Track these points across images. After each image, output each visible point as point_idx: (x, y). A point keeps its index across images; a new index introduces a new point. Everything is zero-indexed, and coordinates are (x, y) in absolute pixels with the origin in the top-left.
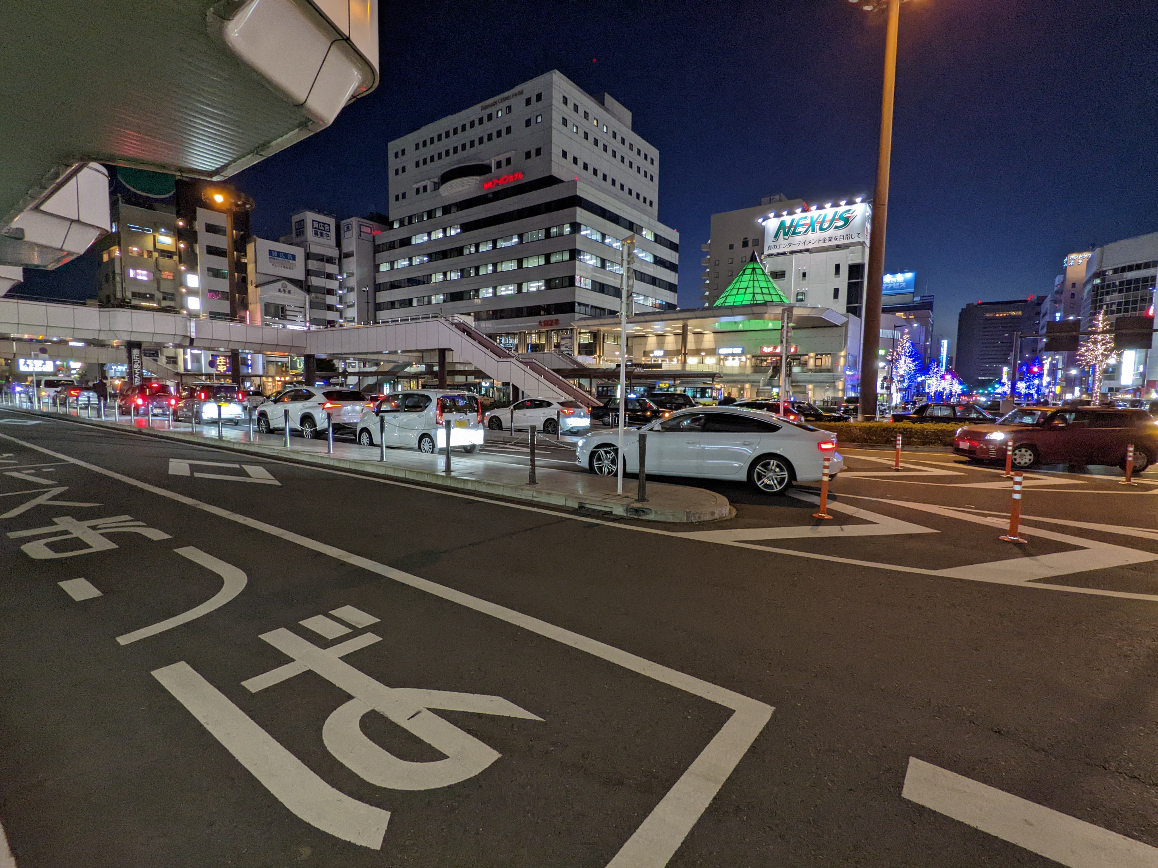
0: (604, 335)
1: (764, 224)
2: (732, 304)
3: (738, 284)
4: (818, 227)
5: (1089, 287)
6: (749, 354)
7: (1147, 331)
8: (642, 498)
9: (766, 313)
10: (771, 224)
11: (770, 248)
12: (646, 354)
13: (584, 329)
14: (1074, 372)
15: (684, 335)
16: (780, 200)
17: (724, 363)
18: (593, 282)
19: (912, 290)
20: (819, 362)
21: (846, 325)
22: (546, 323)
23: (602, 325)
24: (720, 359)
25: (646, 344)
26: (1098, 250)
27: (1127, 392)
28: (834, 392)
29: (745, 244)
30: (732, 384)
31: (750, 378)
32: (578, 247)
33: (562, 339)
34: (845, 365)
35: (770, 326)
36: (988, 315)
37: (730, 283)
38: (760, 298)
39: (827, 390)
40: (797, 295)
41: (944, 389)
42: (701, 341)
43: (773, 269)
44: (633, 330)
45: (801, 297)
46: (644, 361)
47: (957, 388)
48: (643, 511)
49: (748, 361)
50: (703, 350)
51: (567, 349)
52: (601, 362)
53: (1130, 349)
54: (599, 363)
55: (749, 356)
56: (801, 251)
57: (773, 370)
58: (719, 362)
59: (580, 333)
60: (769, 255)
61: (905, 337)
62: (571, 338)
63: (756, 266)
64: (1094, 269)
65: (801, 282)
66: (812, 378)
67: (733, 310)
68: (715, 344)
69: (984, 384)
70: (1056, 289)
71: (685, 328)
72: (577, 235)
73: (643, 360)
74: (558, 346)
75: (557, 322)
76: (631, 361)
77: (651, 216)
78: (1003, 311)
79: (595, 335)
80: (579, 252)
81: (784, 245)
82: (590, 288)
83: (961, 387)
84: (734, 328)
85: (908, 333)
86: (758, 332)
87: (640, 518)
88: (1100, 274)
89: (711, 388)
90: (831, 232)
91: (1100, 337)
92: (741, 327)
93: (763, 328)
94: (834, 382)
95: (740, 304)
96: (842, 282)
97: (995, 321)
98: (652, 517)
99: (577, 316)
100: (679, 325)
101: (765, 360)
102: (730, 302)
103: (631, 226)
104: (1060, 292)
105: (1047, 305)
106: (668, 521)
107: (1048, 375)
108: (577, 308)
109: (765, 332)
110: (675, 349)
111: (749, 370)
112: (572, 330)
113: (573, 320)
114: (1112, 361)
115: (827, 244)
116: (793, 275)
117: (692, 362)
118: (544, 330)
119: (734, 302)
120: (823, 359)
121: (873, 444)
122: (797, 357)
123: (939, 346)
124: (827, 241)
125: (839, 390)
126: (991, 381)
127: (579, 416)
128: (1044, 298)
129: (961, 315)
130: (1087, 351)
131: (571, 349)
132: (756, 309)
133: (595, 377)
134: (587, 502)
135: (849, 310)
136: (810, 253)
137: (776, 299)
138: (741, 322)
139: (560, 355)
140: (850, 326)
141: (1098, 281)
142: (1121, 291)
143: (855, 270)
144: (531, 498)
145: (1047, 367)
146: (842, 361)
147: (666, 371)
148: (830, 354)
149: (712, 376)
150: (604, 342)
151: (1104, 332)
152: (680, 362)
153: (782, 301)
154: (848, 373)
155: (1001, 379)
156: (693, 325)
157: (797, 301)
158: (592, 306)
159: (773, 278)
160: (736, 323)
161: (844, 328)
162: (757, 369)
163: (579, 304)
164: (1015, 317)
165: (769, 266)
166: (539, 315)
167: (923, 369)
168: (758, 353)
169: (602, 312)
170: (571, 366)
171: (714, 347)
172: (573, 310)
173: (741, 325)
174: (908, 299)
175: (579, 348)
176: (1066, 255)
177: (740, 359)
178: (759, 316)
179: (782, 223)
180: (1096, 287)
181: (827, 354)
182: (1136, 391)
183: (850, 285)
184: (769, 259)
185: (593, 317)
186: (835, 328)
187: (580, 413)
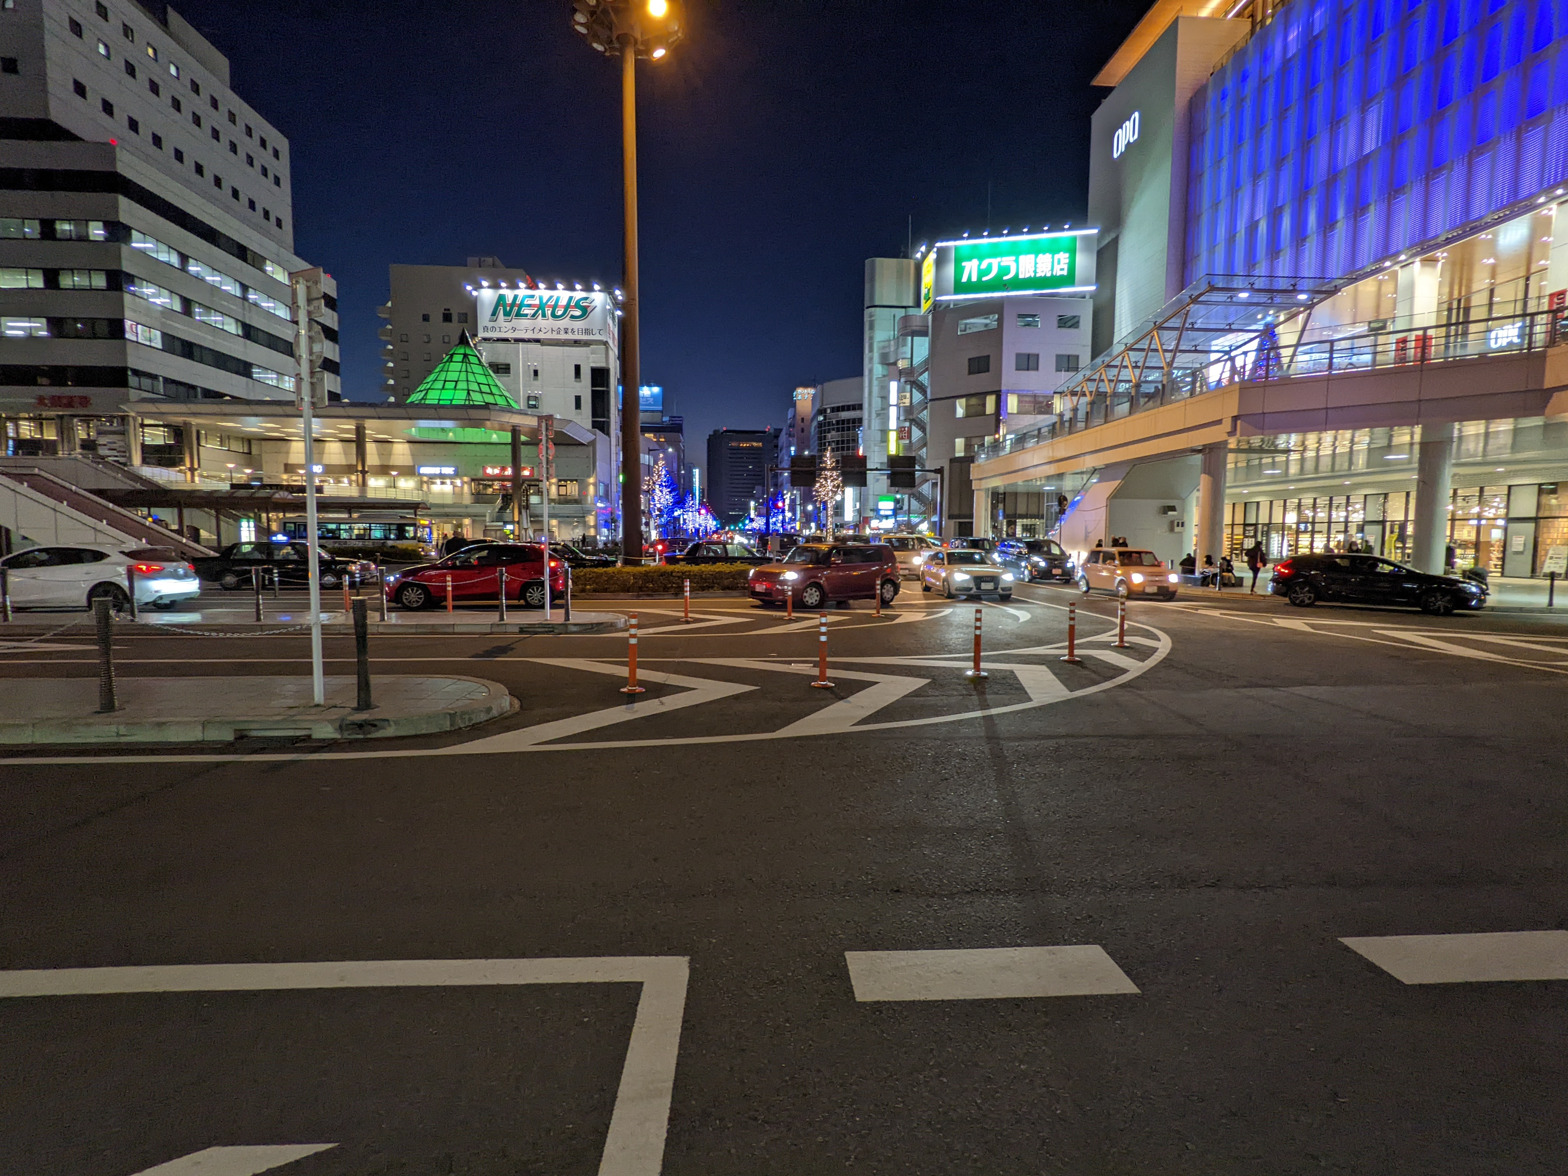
0: (198, 433)
1: (475, 293)
2: (436, 402)
3: (443, 375)
4: (550, 312)
5: (815, 424)
6: (466, 475)
7: (861, 469)
8: (364, 704)
9: (489, 420)
10: (486, 295)
11: (486, 329)
12: (289, 468)
13: (151, 418)
14: (810, 508)
15: (359, 441)
16: (494, 265)
17: (428, 488)
18: (164, 335)
19: (660, 408)
20: (563, 491)
21: (593, 443)
22: (56, 401)
23: (195, 414)
24: (422, 482)
25: (288, 453)
26: (819, 387)
27: (849, 529)
28: (584, 530)
29: (447, 318)
30: (445, 519)
31: (470, 510)
32: (127, 267)
33: (100, 433)
34: (596, 495)
35: (494, 438)
36: (733, 444)
37: (430, 372)
38: (477, 399)
39: (576, 527)
40: (529, 398)
41: (700, 525)
42: (390, 454)
43: (494, 360)
44: (261, 427)
45: (534, 403)
46: (287, 480)
47: (712, 524)
48: (374, 725)
49: (466, 487)
50: (394, 468)
51: (115, 453)
52: (197, 479)
53: (850, 486)
54: (193, 481)
55: (466, 479)
56: (529, 341)
57: (502, 499)
58: (422, 487)
59: (143, 426)
60: (485, 339)
61: (661, 463)
62: (123, 433)
63: (468, 352)
64: (817, 407)
65: (533, 382)
66: (557, 512)
67: (439, 411)
68: (413, 459)
69: (735, 520)
70: (789, 422)
71: (360, 431)
72: (124, 248)
73: (285, 479)
74: (89, 445)
75: (85, 401)
76: (261, 479)
77: (280, 243)
78: (747, 441)
79: (179, 432)
80: (131, 279)
81: (505, 328)
82: (160, 347)
83: (715, 523)
84: (442, 437)
85: (663, 459)
86: (478, 446)
87: (369, 736)
88: (822, 411)
89: (414, 525)
90: (566, 322)
91: (829, 474)
92: (451, 436)
93: (484, 441)
94: (584, 517)
95: (448, 402)
96: (585, 388)
97: (739, 451)
98: (390, 731)
99: (133, 394)
100: (350, 425)
101: (490, 486)
102: (433, 398)
103: (241, 252)
104: (792, 426)
105: (783, 438)
106: (419, 733)
107: (789, 511)
108: (133, 380)
109: (488, 446)
110: (344, 462)
111: (467, 499)
112: (124, 419)
113: (127, 401)
114: (838, 498)
115: (563, 336)
116: (520, 369)
117: (377, 486)
118: (52, 413)
119: (439, 400)
120: (568, 486)
121: (650, 593)
122: (533, 483)
123: (691, 476)
124: (562, 332)
125: (590, 527)
126: (741, 516)
127: (175, 576)
128: (781, 430)
129: (709, 441)
130: (820, 487)
131: (126, 451)
132: (474, 414)
133: (189, 506)
134: (252, 727)
135: (595, 425)
136: (542, 345)
137: (501, 401)
138: (451, 430)
139: (99, 463)
140: (598, 446)
141: (821, 418)
142: (838, 430)
143: (600, 376)
144: (115, 740)
145: (787, 502)
146: (591, 489)
147: (330, 497)
148: (576, 480)
149: (414, 506)
150: (199, 444)
151: (832, 469)
152: (354, 485)
153: (509, 405)
154: (600, 505)
155: (749, 515)
156: (372, 428)
157: (529, 407)
158: (166, 380)
159: (494, 372)
160: (443, 430)
161: (591, 448)
162: (479, 497)
163: (136, 372)
164: (758, 448)
165: (486, 354)
166: (35, 384)
167: (680, 502)
168: (480, 474)
169: (191, 392)
170: (128, 485)
171: (411, 464)
172: (124, 384)
173: (451, 434)
174: (657, 418)
175: (143, 452)
176: (794, 389)
177: (452, 483)
178: (477, 423)
179: (501, 298)
180: (820, 424)
181: (572, 481)
182: (856, 526)
183: (594, 394)
184: (487, 345)
185: (170, 399)
186: (580, 448)
187: (176, 571)
